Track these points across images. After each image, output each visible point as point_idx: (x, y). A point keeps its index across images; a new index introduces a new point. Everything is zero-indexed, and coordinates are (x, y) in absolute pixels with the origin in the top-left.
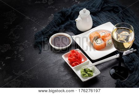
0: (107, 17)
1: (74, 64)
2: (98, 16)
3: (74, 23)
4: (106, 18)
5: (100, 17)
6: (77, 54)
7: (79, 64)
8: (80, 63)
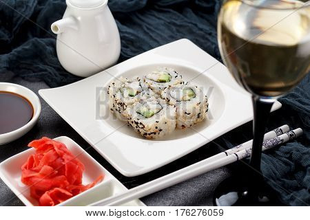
0: (174, 28)
1: (46, 196)
2: (140, 26)
3: (49, 48)
4: (167, 31)
5: (148, 29)
6: (59, 156)
7: (69, 197)
8: (75, 192)
